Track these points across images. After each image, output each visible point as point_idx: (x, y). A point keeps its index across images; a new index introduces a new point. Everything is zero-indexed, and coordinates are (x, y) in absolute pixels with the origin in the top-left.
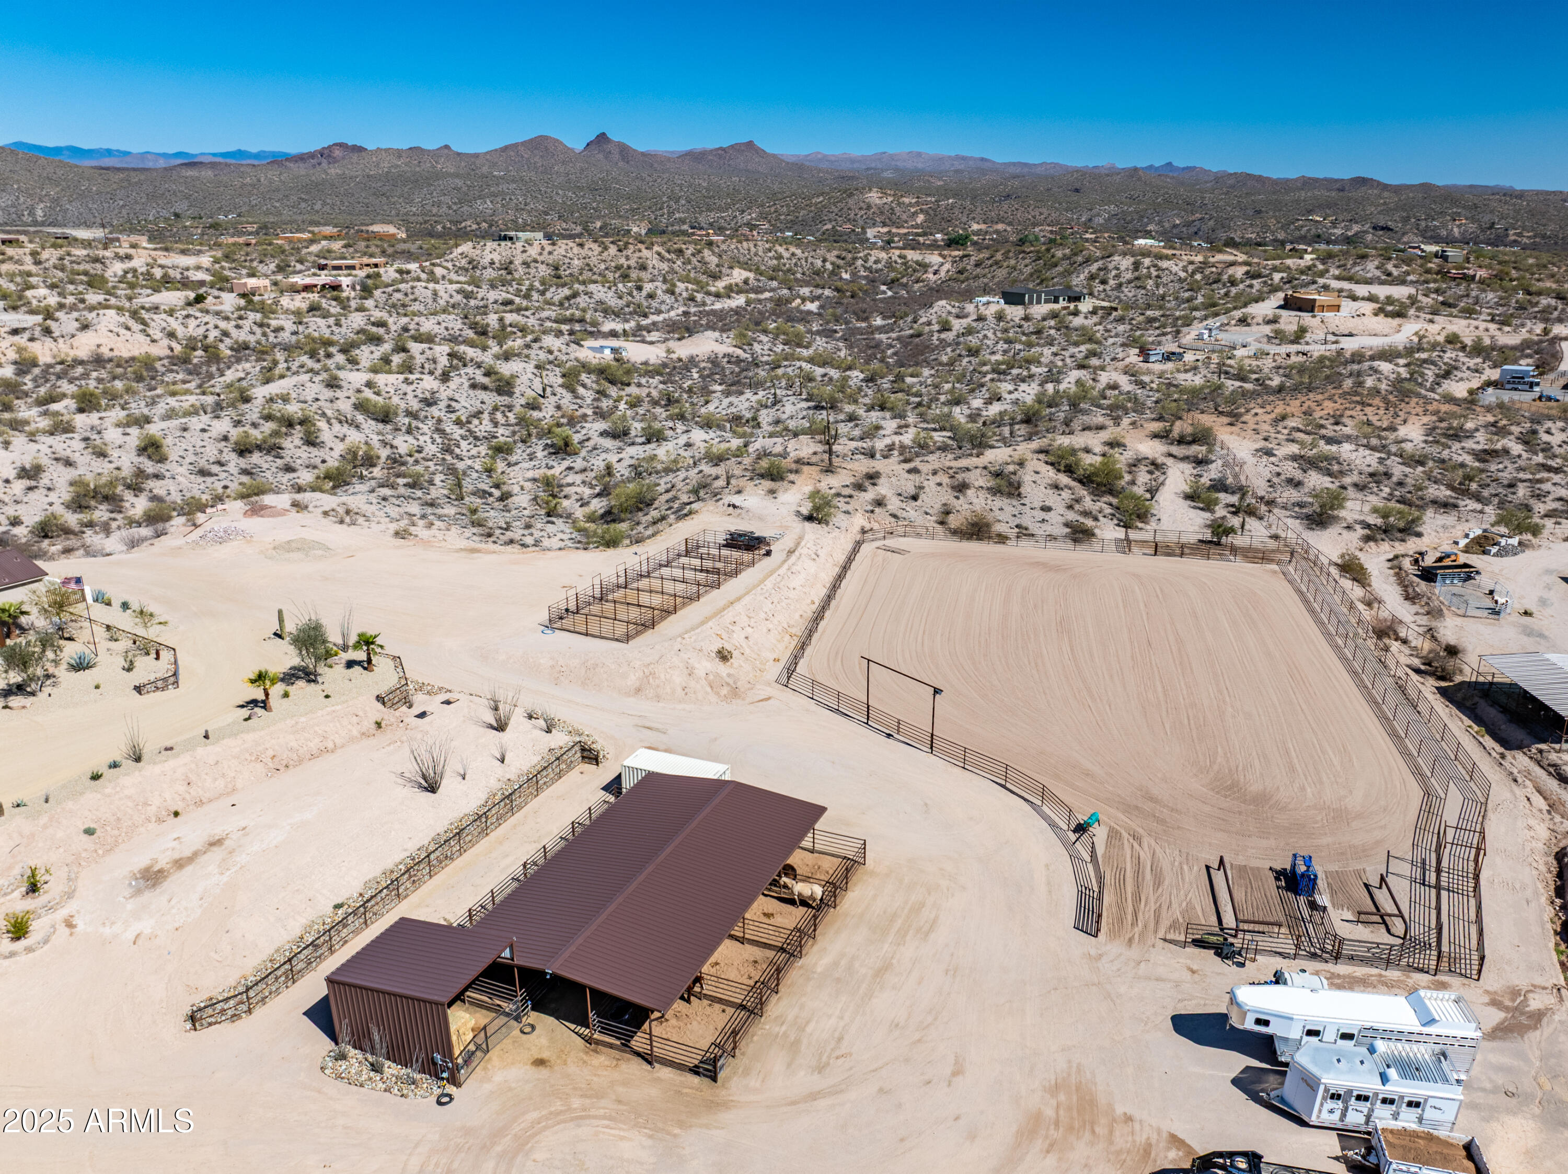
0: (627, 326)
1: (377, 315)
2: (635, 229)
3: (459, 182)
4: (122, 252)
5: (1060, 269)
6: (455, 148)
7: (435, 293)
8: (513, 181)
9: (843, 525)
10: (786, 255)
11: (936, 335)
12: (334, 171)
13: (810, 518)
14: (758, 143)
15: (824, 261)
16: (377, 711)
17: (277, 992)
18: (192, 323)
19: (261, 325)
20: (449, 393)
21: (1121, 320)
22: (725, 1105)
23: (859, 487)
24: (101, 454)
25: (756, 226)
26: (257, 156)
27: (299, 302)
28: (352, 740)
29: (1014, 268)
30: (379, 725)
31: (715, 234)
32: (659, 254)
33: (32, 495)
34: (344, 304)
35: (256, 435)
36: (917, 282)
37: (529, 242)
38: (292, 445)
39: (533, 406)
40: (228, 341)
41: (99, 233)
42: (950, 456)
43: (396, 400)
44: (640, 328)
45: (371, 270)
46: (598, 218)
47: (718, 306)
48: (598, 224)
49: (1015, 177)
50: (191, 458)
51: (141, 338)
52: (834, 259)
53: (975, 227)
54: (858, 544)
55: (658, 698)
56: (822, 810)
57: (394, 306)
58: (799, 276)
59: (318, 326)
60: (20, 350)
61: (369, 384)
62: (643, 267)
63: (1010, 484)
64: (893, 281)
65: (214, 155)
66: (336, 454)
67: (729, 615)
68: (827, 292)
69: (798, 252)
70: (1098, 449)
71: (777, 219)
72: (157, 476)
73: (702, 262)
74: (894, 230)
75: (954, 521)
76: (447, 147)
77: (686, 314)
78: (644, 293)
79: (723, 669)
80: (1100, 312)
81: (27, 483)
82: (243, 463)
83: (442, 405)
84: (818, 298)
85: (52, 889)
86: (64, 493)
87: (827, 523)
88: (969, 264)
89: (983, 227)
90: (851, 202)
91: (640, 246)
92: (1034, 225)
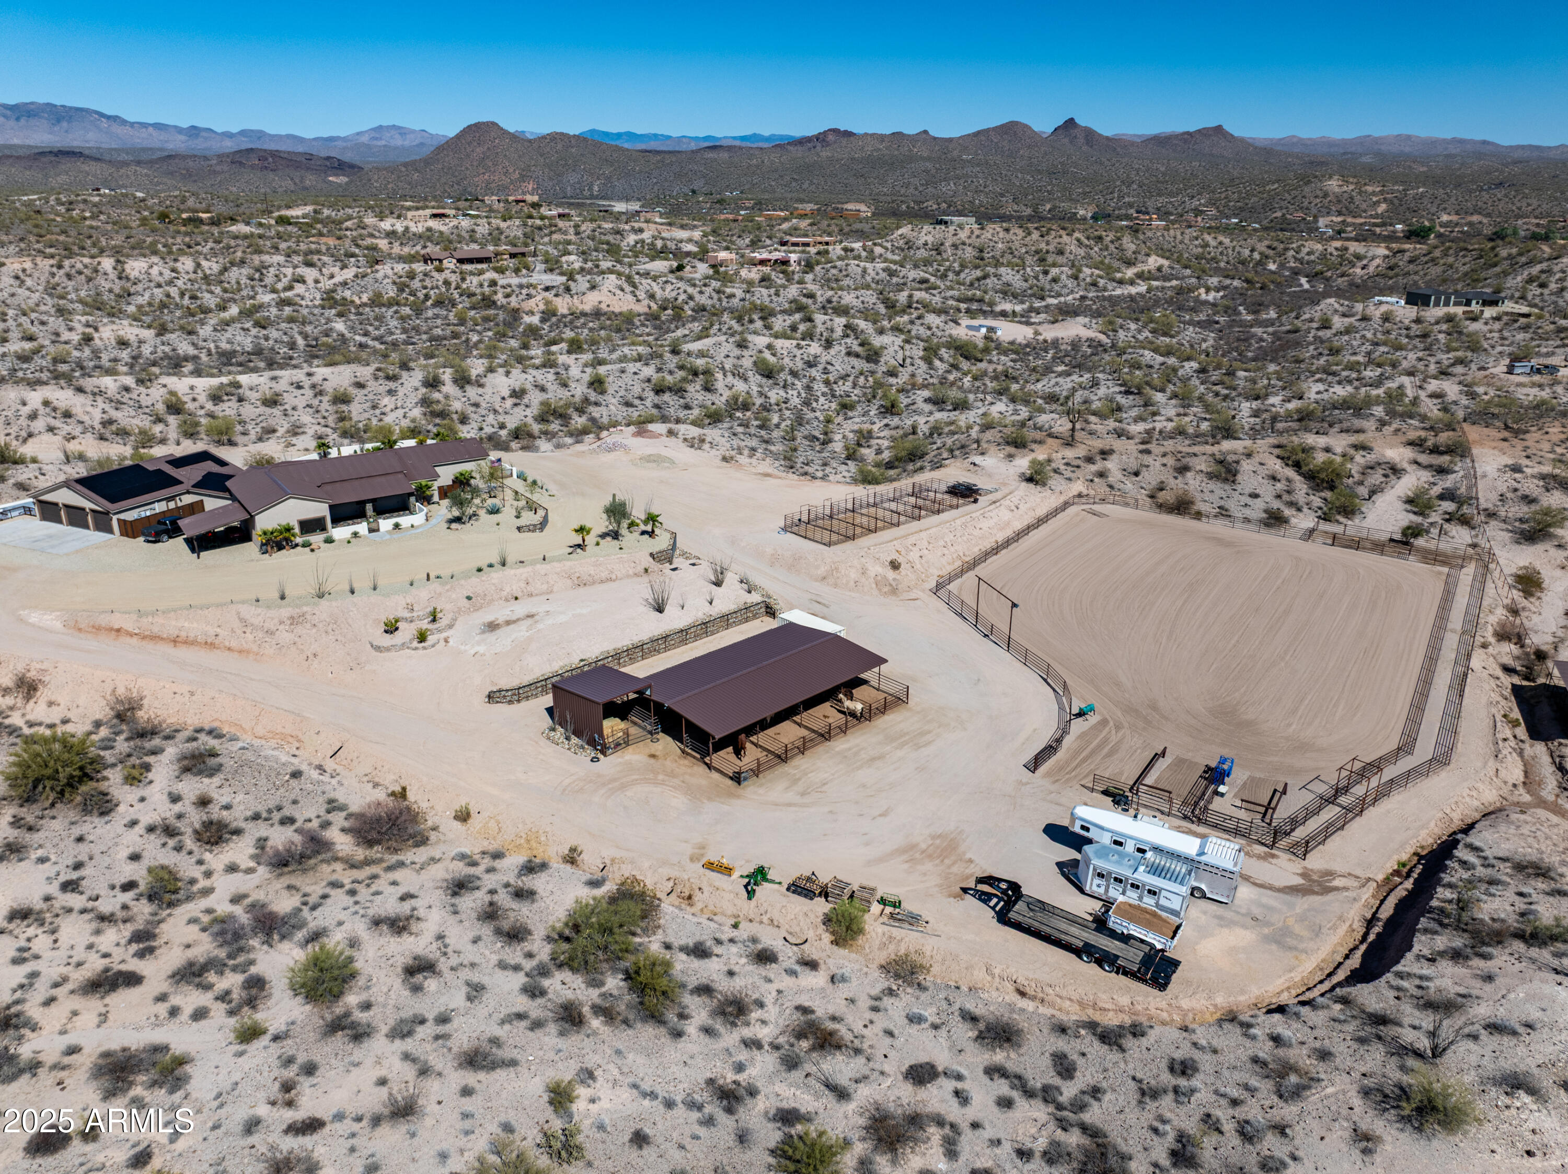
0: (1018, 308)
1: (811, 287)
2: (1082, 212)
3: (929, 165)
4: (636, 225)
5: (1498, 269)
6: (932, 133)
7: (865, 271)
8: (978, 165)
9: (1058, 489)
10: (1213, 243)
11: (1313, 332)
12: (825, 153)
13: (1030, 480)
14: (1227, 127)
15: (1252, 251)
16: (648, 562)
17: (536, 696)
18: (669, 287)
19: (718, 292)
20: (829, 358)
21: (1525, 328)
22: (738, 797)
23: (1089, 460)
24: (565, 385)
25: (1202, 212)
26: (767, 139)
27: (754, 274)
28: (628, 576)
29: (1451, 266)
30: (646, 570)
31: (1159, 219)
32: (1078, 240)
33: (516, 410)
34: (789, 277)
35: (669, 379)
36: (1342, 276)
37: (961, 227)
38: (694, 391)
39: (892, 373)
40: (692, 303)
41: (635, 206)
42: (1187, 442)
43: (787, 361)
44: (1032, 309)
45: (822, 247)
46: (1049, 200)
47: (1118, 292)
48: (1048, 207)
49: (1516, 162)
50: (622, 393)
51: (630, 297)
52: (1264, 249)
53: (1445, 218)
54: (1066, 505)
55: (836, 585)
56: (885, 661)
57: (829, 280)
58: (1222, 264)
59: (762, 295)
60: (547, 303)
61: (769, 347)
62: (1061, 252)
63: (1229, 471)
64: (1317, 274)
65: (735, 138)
66: (723, 399)
67: (912, 540)
68: (1236, 283)
69: (1227, 241)
70: (1339, 450)
71: (1226, 206)
72: (597, 404)
73: (1121, 249)
74: (1349, 220)
75: (1164, 497)
76: (925, 132)
77: (1083, 298)
78: (1049, 277)
79: (891, 574)
80: (1505, 318)
81: (514, 400)
82: (657, 399)
83: (820, 367)
84: (1225, 288)
85: (443, 622)
86: (534, 410)
87: (1044, 485)
88: (1402, 261)
89: (1454, 218)
90: (1307, 189)
91: (1062, 232)
92: (1518, 217)
